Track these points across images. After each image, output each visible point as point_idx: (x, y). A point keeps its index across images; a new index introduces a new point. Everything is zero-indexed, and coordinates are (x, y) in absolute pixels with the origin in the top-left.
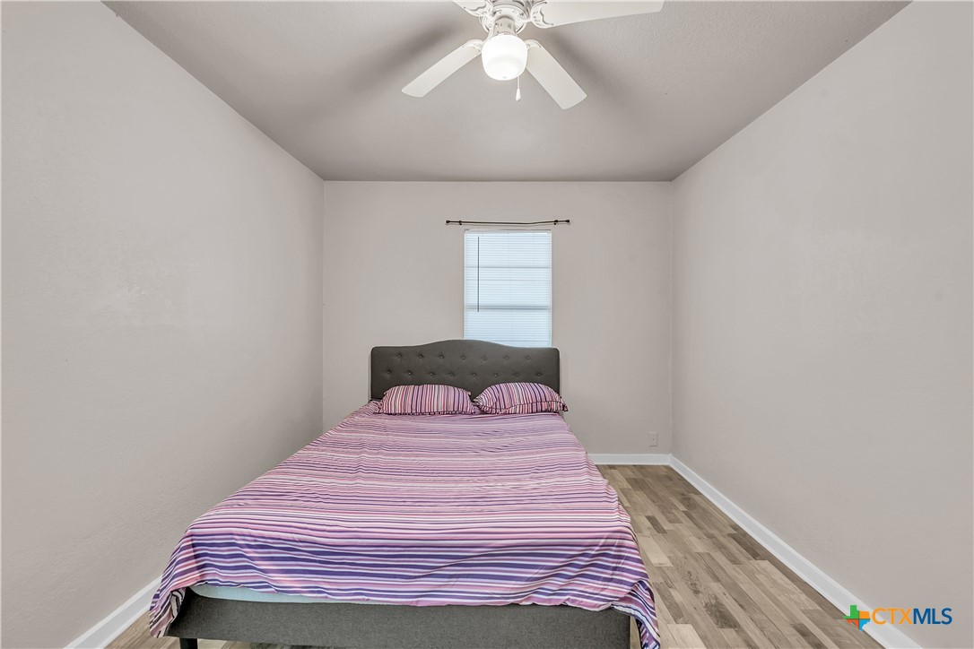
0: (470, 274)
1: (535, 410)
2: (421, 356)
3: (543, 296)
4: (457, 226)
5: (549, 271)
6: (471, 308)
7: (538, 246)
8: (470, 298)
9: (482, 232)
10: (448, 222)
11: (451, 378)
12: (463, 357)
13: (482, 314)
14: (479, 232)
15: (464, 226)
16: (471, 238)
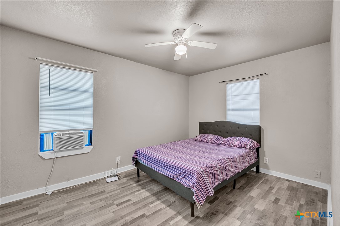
0: (228, 99)
1: (239, 146)
2: (211, 125)
3: (257, 105)
4: (224, 83)
5: (259, 95)
6: (229, 110)
7: (254, 86)
8: (228, 107)
9: (233, 83)
10: (220, 82)
11: (220, 133)
12: (224, 126)
13: (232, 112)
14: (231, 84)
15: (226, 83)
16: (229, 86)
